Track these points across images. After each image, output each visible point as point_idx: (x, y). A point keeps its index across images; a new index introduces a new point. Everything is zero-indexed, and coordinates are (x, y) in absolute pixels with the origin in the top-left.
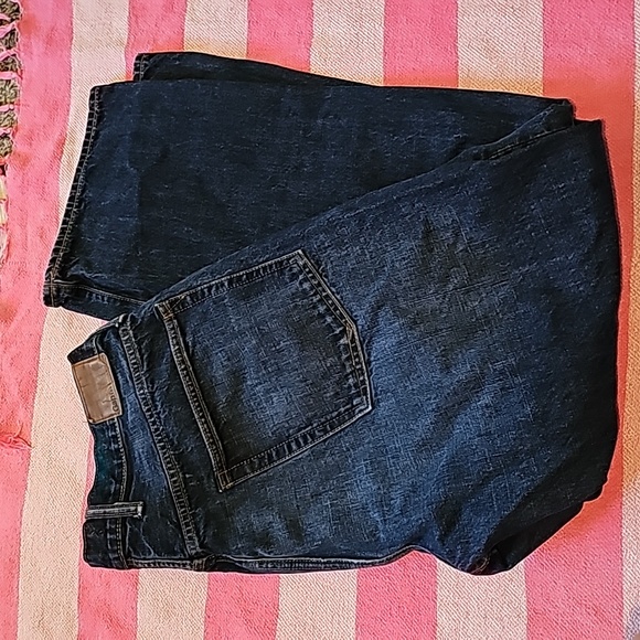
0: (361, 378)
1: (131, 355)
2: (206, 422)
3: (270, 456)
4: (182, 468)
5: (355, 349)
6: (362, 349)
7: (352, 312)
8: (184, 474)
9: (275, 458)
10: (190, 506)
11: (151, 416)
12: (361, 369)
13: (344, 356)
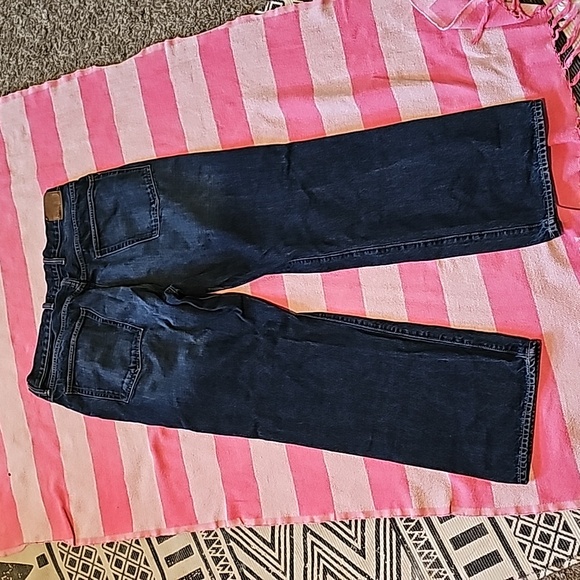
0: (157, 223)
1: (72, 194)
4: (82, 247)
5: (156, 210)
6: (159, 211)
7: (159, 195)
10: (85, 262)
11: (74, 222)
12: (157, 219)
13: (152, 212)
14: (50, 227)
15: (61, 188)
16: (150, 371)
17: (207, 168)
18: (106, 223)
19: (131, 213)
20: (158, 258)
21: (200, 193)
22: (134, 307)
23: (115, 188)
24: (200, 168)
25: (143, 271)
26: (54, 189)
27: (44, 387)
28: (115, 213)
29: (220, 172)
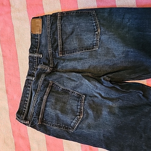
0: (97, 42)
1: (48, 21)
2: (60, 41)
3: (71, 52)
4: (52, 49)
5: (98, 35)
6: (100, 36)
7: (101, 27)
8: (52, 51)
9: (72, 53)
10: (53, 57)
11: (49, 36)
12: (98, 40)
13: (95, 36)
14: (33, 37)
15: (42, 17)
16: (87, 118)
17: (128, 16)
18: (67, 38)
19: (81, 35)
20: (97, 60)
21: (123, 29)
22: (82, 84)
23: (74, 21)
24: (124, 16)
25: (86, 66)
26: (38, 18)
27: (26, 119)
28: (72, 34)
29: (136, 19)
